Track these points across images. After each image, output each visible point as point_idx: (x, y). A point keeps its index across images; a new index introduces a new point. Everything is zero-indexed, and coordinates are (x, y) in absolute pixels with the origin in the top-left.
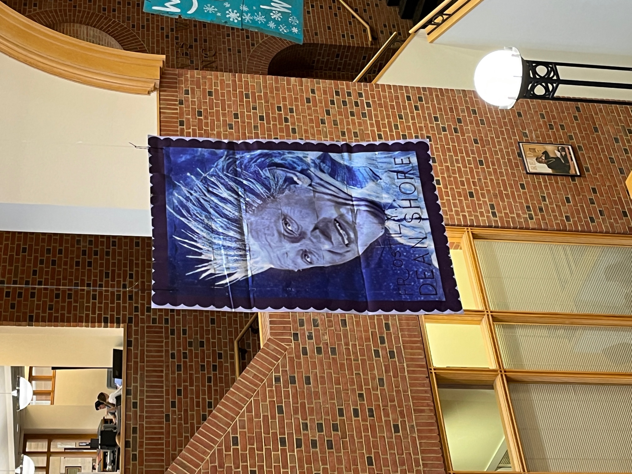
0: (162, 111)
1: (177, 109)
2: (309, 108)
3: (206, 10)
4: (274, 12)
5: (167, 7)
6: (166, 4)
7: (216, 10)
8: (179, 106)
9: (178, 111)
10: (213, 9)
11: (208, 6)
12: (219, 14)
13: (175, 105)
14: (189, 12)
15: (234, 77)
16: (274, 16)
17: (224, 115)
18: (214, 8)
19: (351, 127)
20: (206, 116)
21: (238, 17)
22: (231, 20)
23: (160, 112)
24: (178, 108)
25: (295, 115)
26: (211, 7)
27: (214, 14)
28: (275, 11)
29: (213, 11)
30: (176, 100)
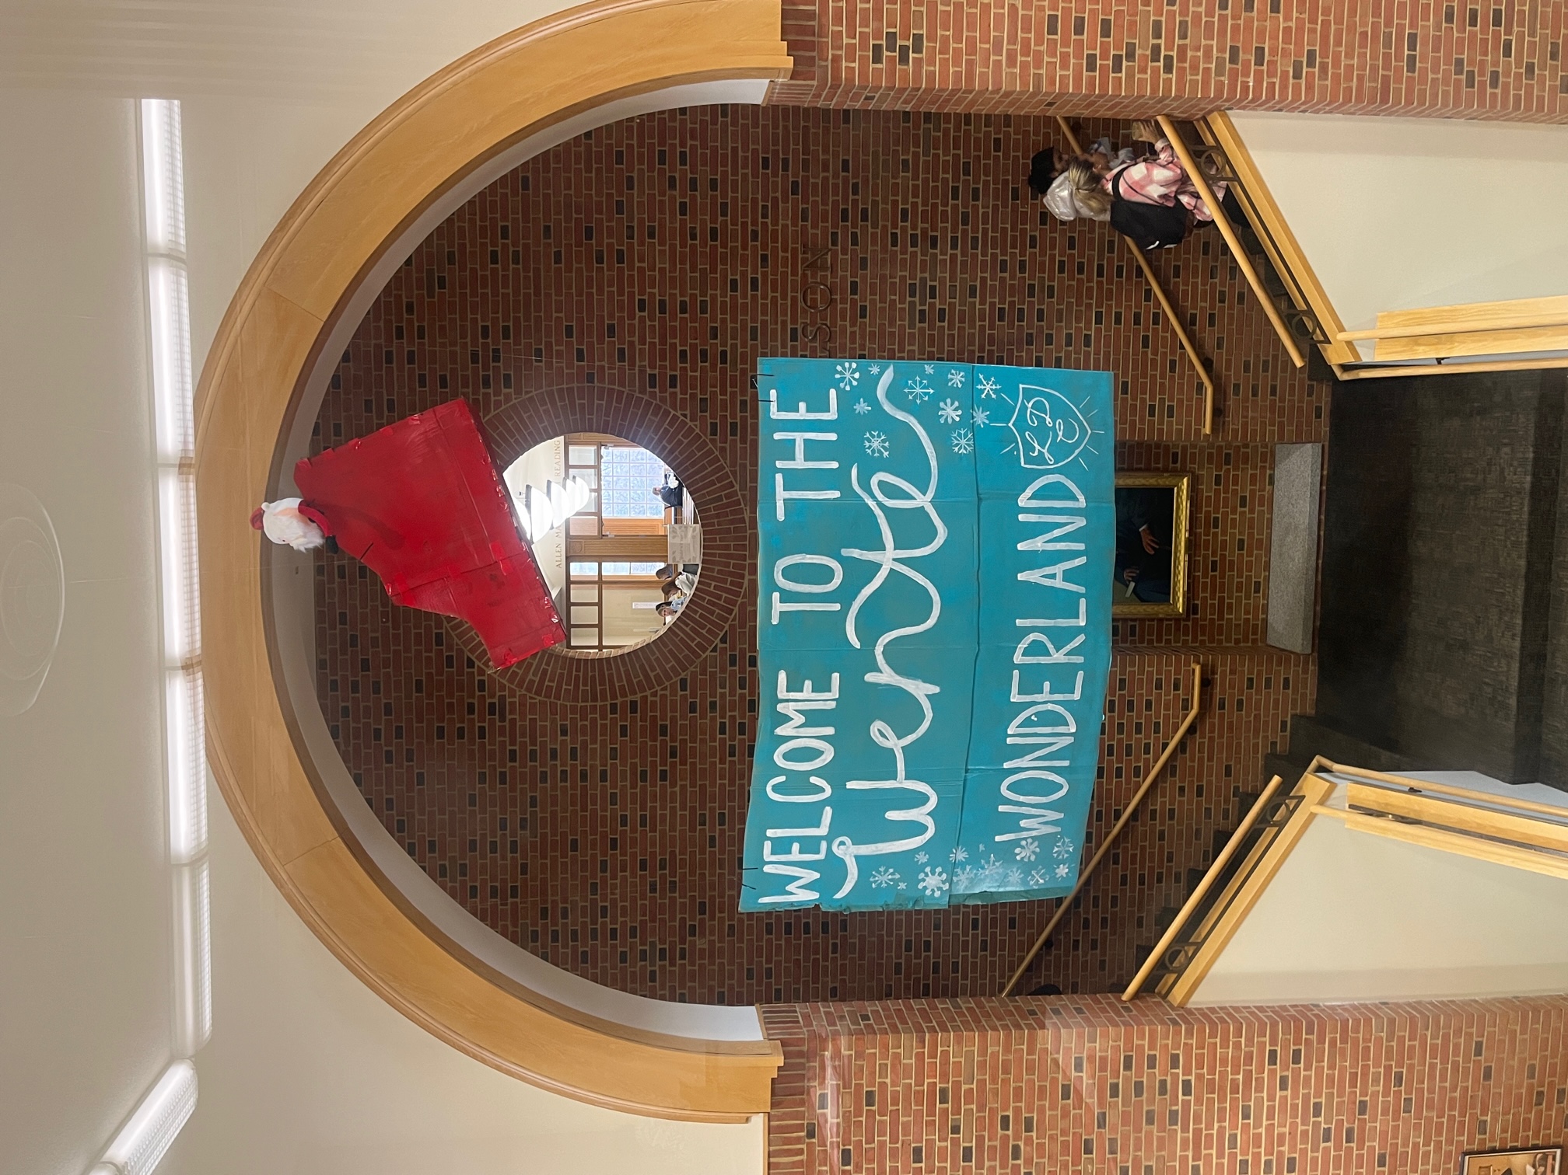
0: (772, 1160)
1: (800, 1152)
2: (1065, 1114)
3: (875, 882)
4: (1023, 843)
5: (792, 894)
6: (788, 888)
7: (897, 876)
8: (807, 1140)
9: (804, 1157)
10: (890, 877)
11: (879, 872)
12: (902, 886)
13: (799, 1140)
14: (838, 896)
15: (921, 1045)
16: (1023, 855)
17: (894, 1153)
18: (892, 874)
19: (1142, 1154)
20: (857, 1163)
21: (944, 882)
22: (928, 892)
23: (769, 1164)
24: (804, 1146)
25: (1035, 1138)
26: (886, 871)
27: (892, 887)
28: (1025, 839)
29: (890, 880)
30: (800, 1128)
